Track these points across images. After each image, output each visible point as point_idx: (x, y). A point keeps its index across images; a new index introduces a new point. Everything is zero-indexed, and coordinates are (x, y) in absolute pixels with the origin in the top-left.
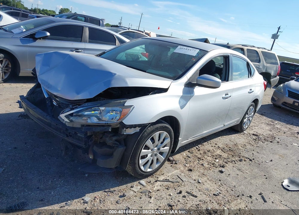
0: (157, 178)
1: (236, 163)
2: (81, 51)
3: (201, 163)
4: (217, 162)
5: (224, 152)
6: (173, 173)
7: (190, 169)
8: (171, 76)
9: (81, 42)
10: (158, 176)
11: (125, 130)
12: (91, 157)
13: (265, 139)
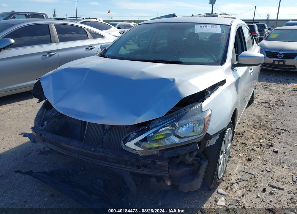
0: (229, 180)
1: (279, 138)
2: (54, 53)
3: (251, 148)
4: (262, 142)
5: (257, 129)
6: (237, 168)
7: (248, 159)
8: (212, 61)
9: (51, 43)
10: (229, 178)
11: (208, 142)
12: (169, 184)
13: (276, 105)
